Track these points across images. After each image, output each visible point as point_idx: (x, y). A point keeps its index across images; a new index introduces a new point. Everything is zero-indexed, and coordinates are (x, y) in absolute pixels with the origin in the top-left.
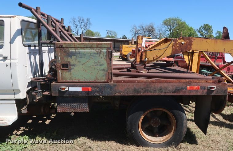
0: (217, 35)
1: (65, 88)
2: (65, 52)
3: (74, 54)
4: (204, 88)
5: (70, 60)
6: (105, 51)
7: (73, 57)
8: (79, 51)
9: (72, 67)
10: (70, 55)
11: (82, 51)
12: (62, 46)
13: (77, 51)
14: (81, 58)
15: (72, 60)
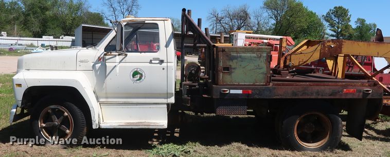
0: (358, 25)
1: (227, 91)
2: (227, 56)
3: (236, 58)
4: (360, 92)
5: (231, 63)
6: (265, 55)
7: (235, 61)
8: (240, 54)
9: (233, 70)
10: (232, 58)
11: (243, 55)
12: (224, 50)
13: (238, 55)
14: (242, 61)
15: (233, 64)
